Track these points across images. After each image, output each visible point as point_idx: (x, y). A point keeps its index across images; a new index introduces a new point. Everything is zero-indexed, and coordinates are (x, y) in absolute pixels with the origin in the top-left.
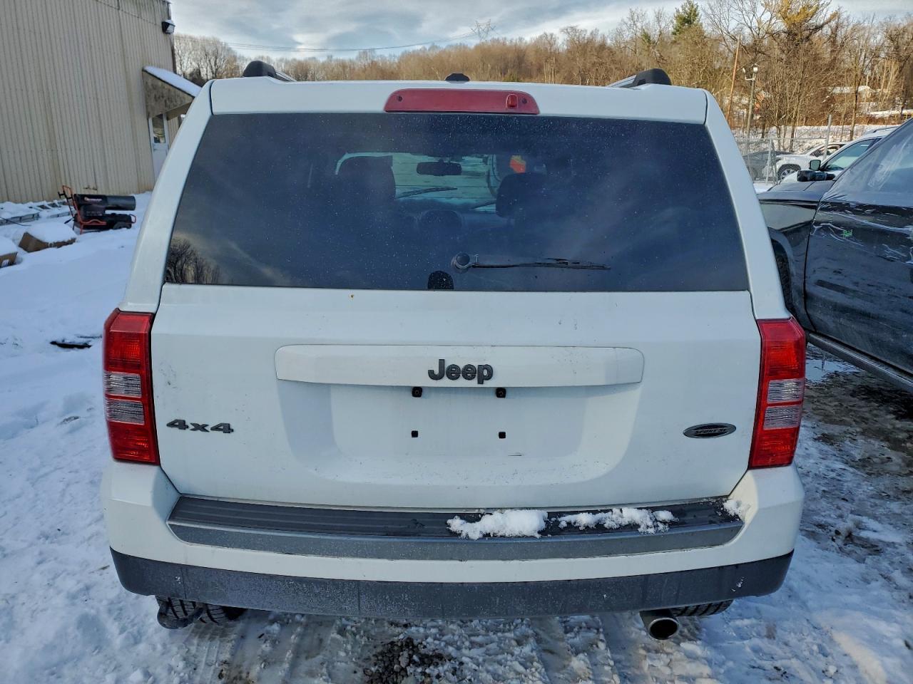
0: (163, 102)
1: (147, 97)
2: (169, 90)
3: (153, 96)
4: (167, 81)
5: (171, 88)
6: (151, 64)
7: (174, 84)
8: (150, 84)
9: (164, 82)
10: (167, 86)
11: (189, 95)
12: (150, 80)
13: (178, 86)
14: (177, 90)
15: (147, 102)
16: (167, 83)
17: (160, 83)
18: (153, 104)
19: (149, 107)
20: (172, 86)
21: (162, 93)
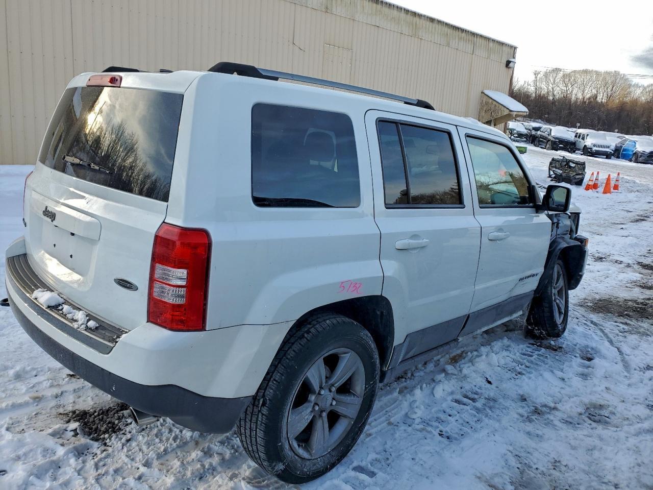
0: (490, 113)
1: (481, 109)
2: (495, 106)
3: (484, 109)
4: (495, 99)
5: (497, 104)
6: (489, 88)
7: (500, 102)
8: (484, 101)
9: (494, 100)
10: (494, 103)
11: (508, 109)
12: (485, 99)
13: (502, 103)
14: (500, 106)
15: (479, 113)
16: (495, 101)
17: (491, 101)
18: (483, 114)
19: (481, 117)
20: (497, 102)
21: (491, 108)
